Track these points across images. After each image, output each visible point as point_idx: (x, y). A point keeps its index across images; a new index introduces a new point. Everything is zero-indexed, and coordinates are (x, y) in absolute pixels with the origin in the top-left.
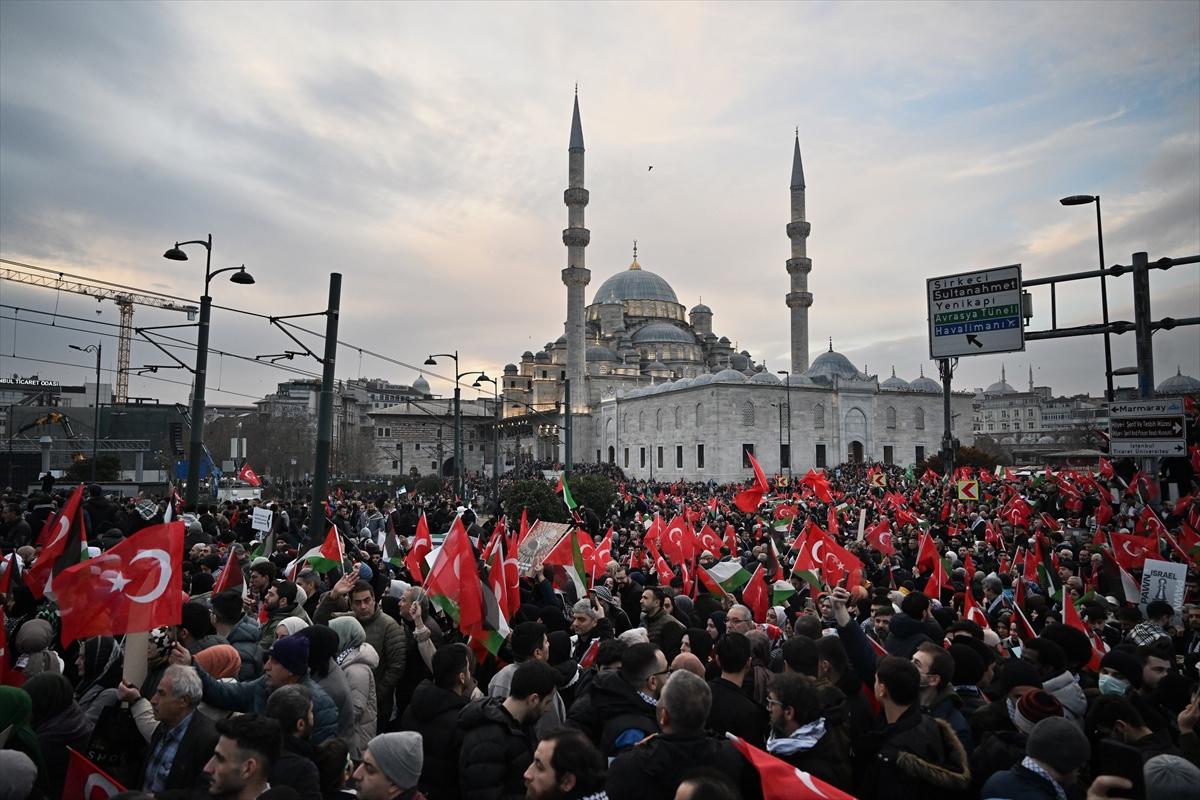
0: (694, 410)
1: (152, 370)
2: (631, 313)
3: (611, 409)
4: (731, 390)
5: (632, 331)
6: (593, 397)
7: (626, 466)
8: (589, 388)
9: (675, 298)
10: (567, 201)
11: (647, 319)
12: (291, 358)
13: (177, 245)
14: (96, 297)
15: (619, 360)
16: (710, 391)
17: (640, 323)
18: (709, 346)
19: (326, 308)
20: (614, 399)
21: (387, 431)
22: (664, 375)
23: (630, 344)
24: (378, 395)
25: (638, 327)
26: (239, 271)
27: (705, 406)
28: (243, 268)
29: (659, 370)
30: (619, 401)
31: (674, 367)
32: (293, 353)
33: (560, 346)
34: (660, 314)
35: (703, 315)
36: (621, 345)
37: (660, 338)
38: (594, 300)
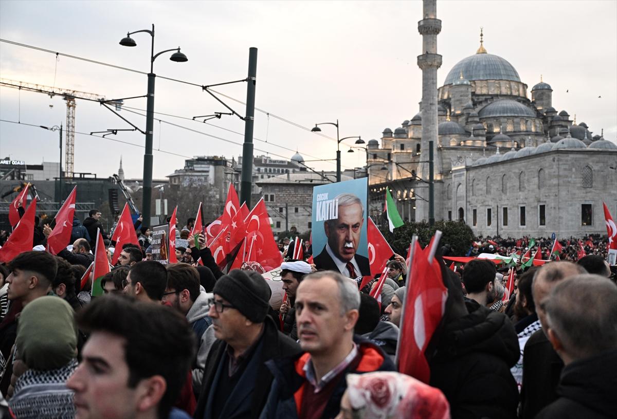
0: (536, 174)
1: (113, 133)
2: (478, 92)
3: (460, 175)
4: (571, 156)
5: (479, 108)
6: (444, 166)
7: (474, 225)
8: (442, 159)
9: (518, 77)
11: (493, 97)
12: (219, 117)
13: (129, 34)
14: (49, 93)
15: (468, 134)
16: (550, 158)
17: (486, 100)
18: (550, 119)
19: (246, 76)
20: (464, 167)
21: (272, 197)
22: (508, 145)
23: (477, 119)
24: (262, 169)
25: (484, 104)
26: (176, 51)
27: (547, 171)
28: (179, 49)
29: (503, 141)
30: (468, 169)
31: (517, 138)
32: (221, 114)
33: (415, 122)
34: (504, 91)
35: (543, 91)
36: (470, 120)
37: (504, 113)
38: (446, 82)
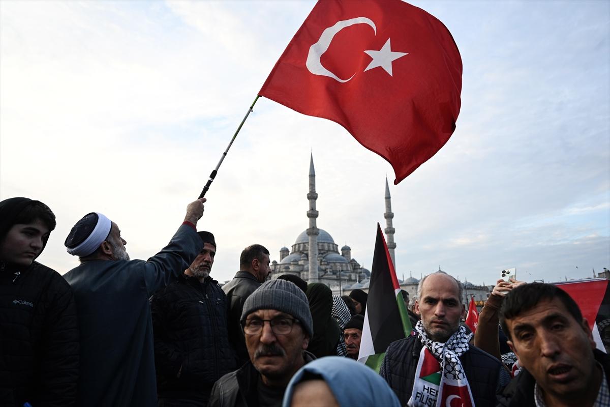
9: (333, 241)
10: (309, 198)
11: (327, 251)
17: (325, 253)
23: (326, 263)
25: (324, 255)
31: (348, 274)
34: (332, 249)
35: (346, 250)
36: (323, 263)
37: (337, 260)
38: (297, 241)
